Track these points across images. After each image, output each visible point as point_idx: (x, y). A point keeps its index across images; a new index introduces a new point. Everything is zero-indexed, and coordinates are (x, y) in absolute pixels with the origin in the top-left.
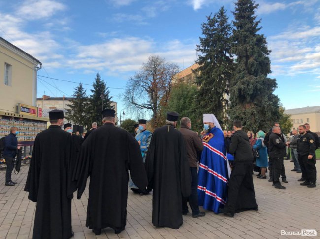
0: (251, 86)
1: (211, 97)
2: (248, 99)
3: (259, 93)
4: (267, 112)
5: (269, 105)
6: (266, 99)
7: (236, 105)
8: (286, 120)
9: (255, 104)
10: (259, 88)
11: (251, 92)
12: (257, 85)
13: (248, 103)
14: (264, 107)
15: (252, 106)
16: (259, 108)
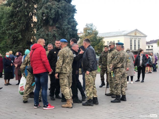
0: (53, 11)
1: (20, 20)
2: (51, 22)
3: (61, 17)
4: (67, 34)
5: (68, 28)
6: (66, 23)
7: (41, 28)
8: (99, 42)
9: (57, 27)
10: (60, 13)
11: (53, 16)
12: (58, 10)
13: (51, 26)
14: (64, 30)
15: (55, 29)
16: (60, 31)
